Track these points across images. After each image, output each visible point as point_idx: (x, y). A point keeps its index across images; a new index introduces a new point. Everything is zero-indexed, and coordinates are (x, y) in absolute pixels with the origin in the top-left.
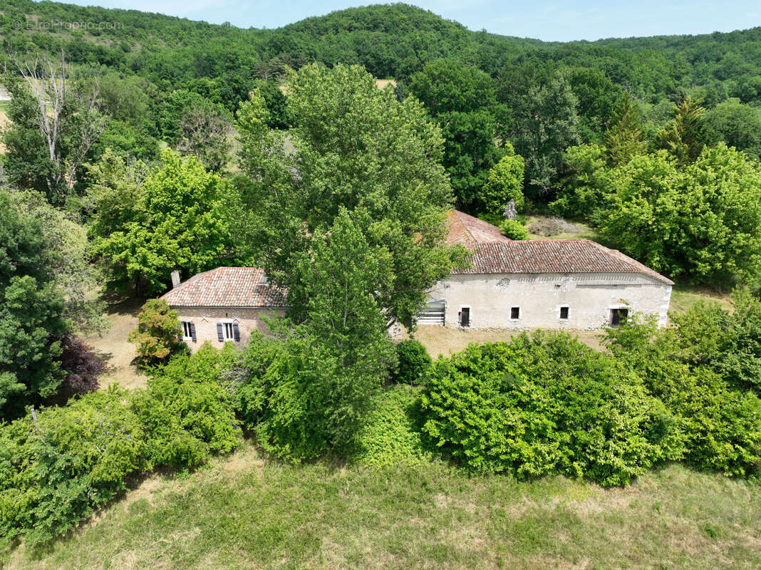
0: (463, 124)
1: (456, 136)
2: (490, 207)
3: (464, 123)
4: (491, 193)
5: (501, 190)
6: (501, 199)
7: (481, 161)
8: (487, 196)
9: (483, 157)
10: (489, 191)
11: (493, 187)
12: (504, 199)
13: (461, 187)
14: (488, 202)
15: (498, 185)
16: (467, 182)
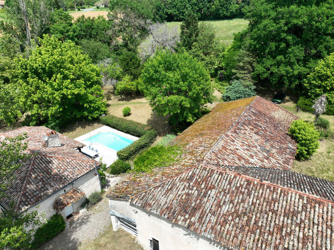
0: (298, 18)
1: (289, 28)
2: (312, 93)
3: (300, 16)
4: (314, 82)
5: (326, 80)
6: (325, 88)
7: (314, 51)
8: (311, 84)
9: (316, 48)
10: (314, 80)
11: (318, 76)
12: (328, 88)
13: (285, 74)
14: (311, 89)
15: (323, 75)
16: (291, 70)
